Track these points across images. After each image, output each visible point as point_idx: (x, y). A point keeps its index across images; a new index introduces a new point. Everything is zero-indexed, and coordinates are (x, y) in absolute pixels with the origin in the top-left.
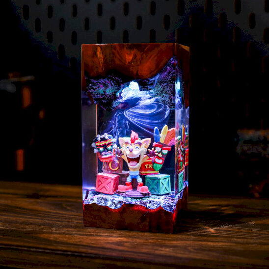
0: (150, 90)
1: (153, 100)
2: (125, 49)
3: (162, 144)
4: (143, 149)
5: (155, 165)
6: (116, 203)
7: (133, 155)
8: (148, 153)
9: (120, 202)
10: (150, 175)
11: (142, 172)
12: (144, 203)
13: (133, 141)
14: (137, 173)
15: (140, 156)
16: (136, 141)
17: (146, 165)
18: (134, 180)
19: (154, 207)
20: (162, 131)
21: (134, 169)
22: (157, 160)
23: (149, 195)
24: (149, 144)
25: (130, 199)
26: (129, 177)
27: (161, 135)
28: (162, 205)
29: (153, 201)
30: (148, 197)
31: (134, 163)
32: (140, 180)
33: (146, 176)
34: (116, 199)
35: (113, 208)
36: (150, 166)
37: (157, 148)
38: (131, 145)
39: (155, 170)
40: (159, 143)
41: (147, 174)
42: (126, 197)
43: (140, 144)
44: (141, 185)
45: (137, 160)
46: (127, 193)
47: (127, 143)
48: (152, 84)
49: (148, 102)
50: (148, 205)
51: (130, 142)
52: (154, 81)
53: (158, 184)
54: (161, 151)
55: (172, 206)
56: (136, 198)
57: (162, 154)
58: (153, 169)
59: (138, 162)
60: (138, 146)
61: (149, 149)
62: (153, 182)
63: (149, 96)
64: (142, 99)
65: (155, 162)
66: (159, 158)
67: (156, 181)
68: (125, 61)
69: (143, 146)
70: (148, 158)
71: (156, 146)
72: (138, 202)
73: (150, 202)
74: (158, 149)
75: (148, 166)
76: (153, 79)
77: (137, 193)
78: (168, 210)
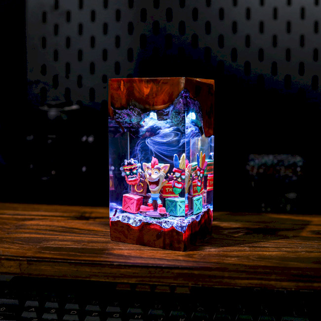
0: (167, 119)
1: (171, 129)
2: (143, 82)
3: (181, 170)
4: (162, 173)
5: (174, 189)
6: (137, 221)
7: (152, 179)
8: (166, 177)
9: (140, 221)
10: (170, 198)
11: (164, 195)
12: (159, 223)
13: (153, 166)
14: (157, 195)
15: (159, 180)
16: (156, 166)
17: (167, 189)
18: (155, 201)
19: (168, 227)
20: (181, 158)
21: (154, 192)
22: (177, 185)
23: (166, 216)
24: (167, 169)
25: (149, 218)
26: (151, 198)
27: (180, 161)
28: (174, 225)
29: (168, 221)
30: (166, 218)
31: (154, 186)
32: (159, 202)
33: (166, 199)
34: (137, 218)
35: (134, 225)
36: (171, 190)
37: (176, 173)
38: (151, 169)
39: (174, 194)
40: (178, 169)
41: (168, 197)
42: (146, 217)
43: (159, 169)
44: (160, 206)
45: (157, 183)
46: (147, 213)
47: (148, 168)
48: (167, 115)
49: (167, 131)
50: (163, 224)
51: (150, 167)
52: (169, 112)
53: (175, 206)
54: (180, 177)
55: (184, 227)
56: (155, 218)
57: (181, 179)
58: (173, 193)
59: (157, 185)
60: (157, 171)
61: (169, 174)
62: (172, 204)
63: (168, 125)
64: (162, 128)
65: (174, 186)
66: (179, 183)
67: (174, 204)
68: (144, 94)
69: (162, 171)
70: (167, 182)
71: (176, 171)
72: (154, 221)
73: (166, 222)
74: (178, 174)
75: (169, 190)
76: (168, 110)
77: (157, 214)
78: (179, 230)
